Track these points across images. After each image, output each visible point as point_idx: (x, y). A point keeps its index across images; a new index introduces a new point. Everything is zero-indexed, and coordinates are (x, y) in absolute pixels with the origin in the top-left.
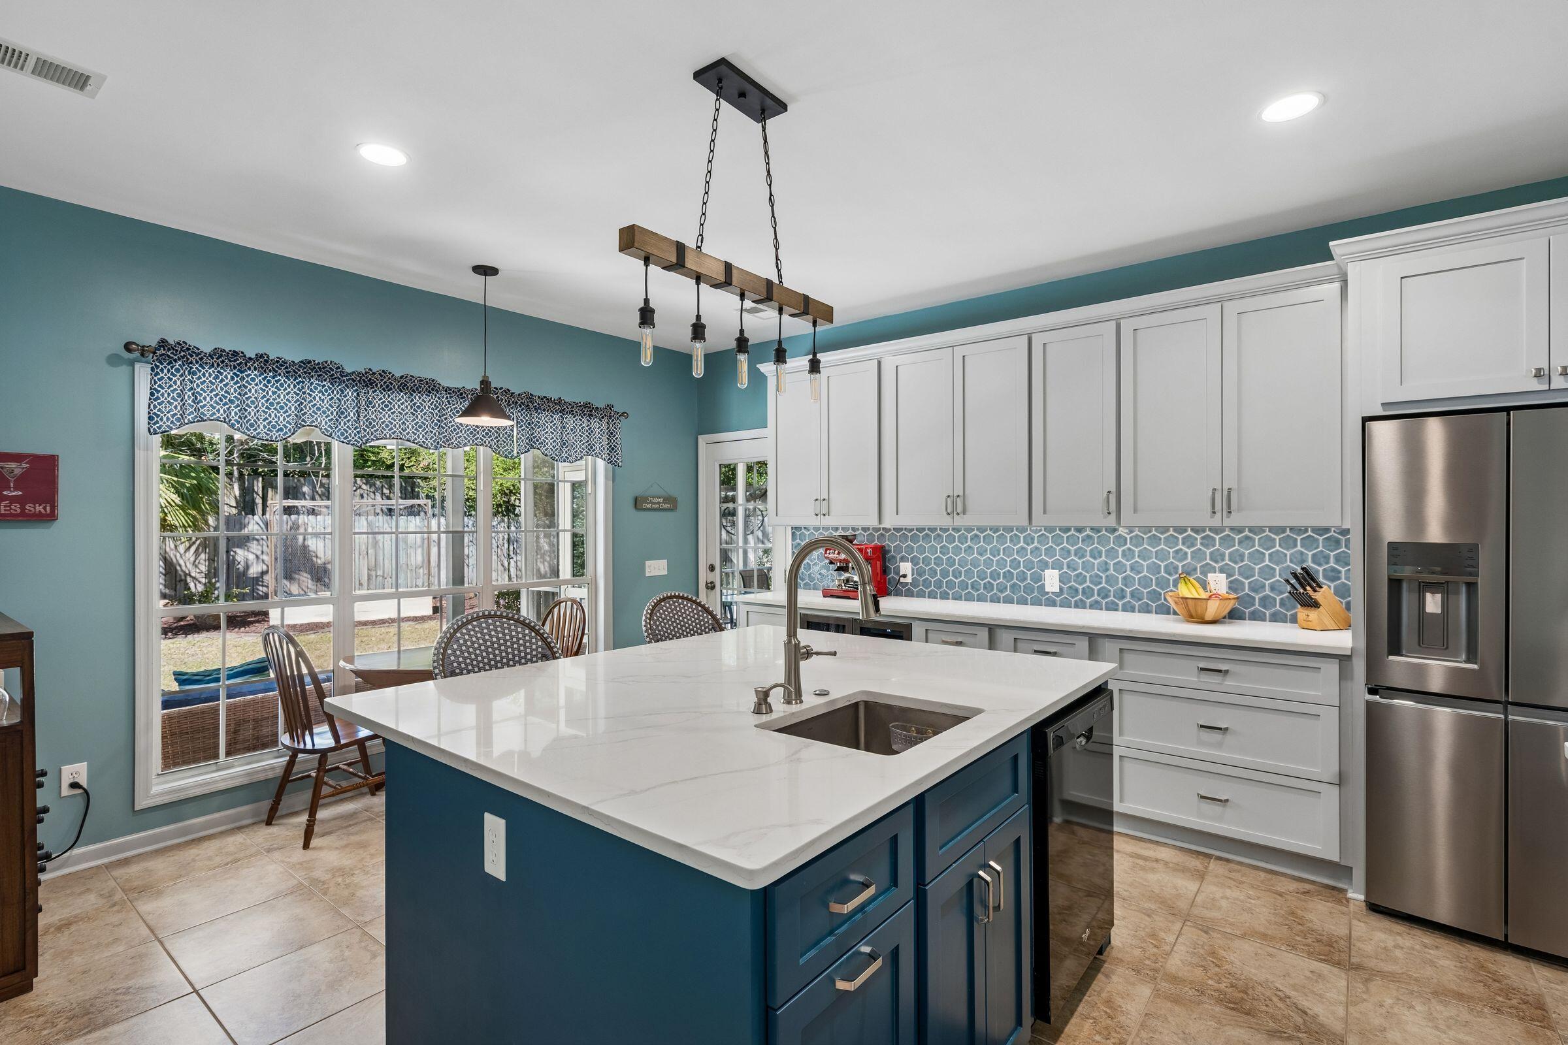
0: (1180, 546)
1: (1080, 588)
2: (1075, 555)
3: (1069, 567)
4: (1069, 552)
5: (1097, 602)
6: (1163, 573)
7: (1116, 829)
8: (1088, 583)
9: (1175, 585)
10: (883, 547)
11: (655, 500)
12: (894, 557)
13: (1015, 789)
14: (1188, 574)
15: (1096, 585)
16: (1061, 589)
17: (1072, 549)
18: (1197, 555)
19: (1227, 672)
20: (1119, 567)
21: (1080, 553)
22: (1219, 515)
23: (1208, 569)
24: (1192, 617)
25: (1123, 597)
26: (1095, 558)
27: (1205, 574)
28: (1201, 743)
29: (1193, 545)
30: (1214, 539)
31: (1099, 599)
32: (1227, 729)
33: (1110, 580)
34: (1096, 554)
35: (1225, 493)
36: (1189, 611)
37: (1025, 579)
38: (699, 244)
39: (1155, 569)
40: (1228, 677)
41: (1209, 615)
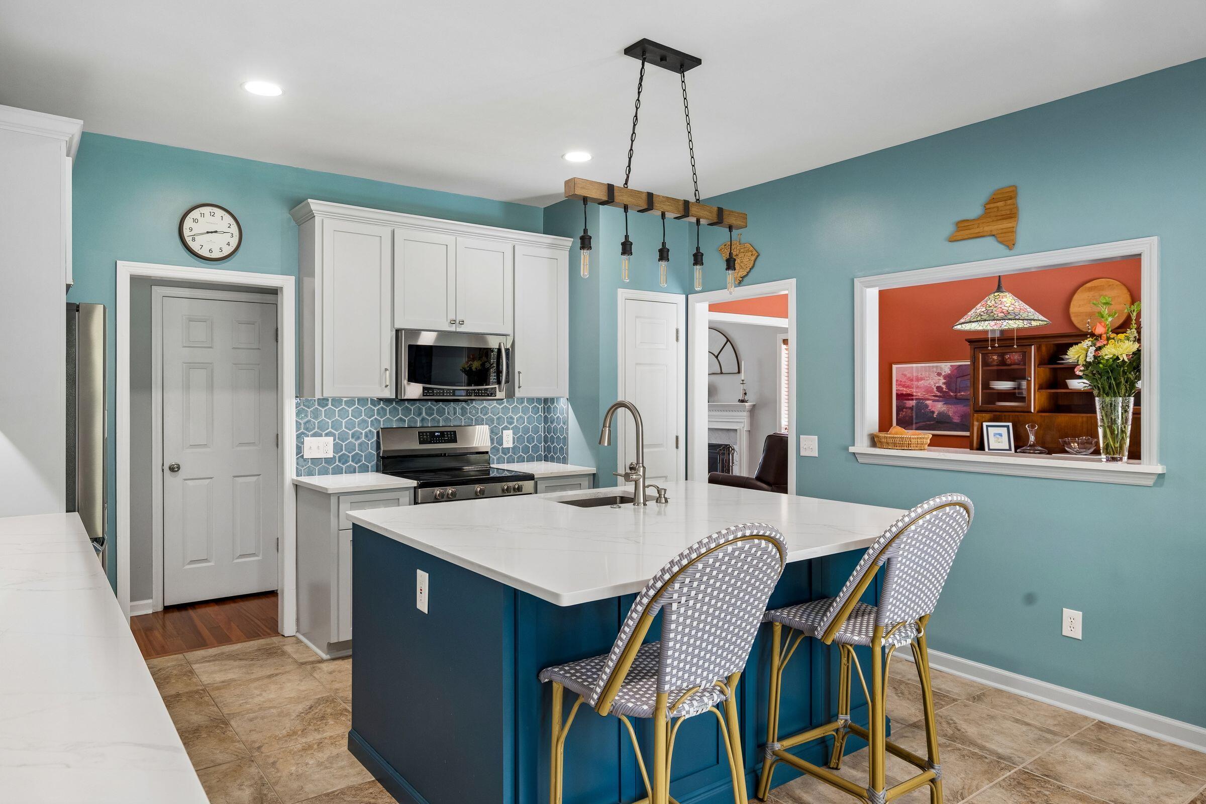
38: (697, 192)
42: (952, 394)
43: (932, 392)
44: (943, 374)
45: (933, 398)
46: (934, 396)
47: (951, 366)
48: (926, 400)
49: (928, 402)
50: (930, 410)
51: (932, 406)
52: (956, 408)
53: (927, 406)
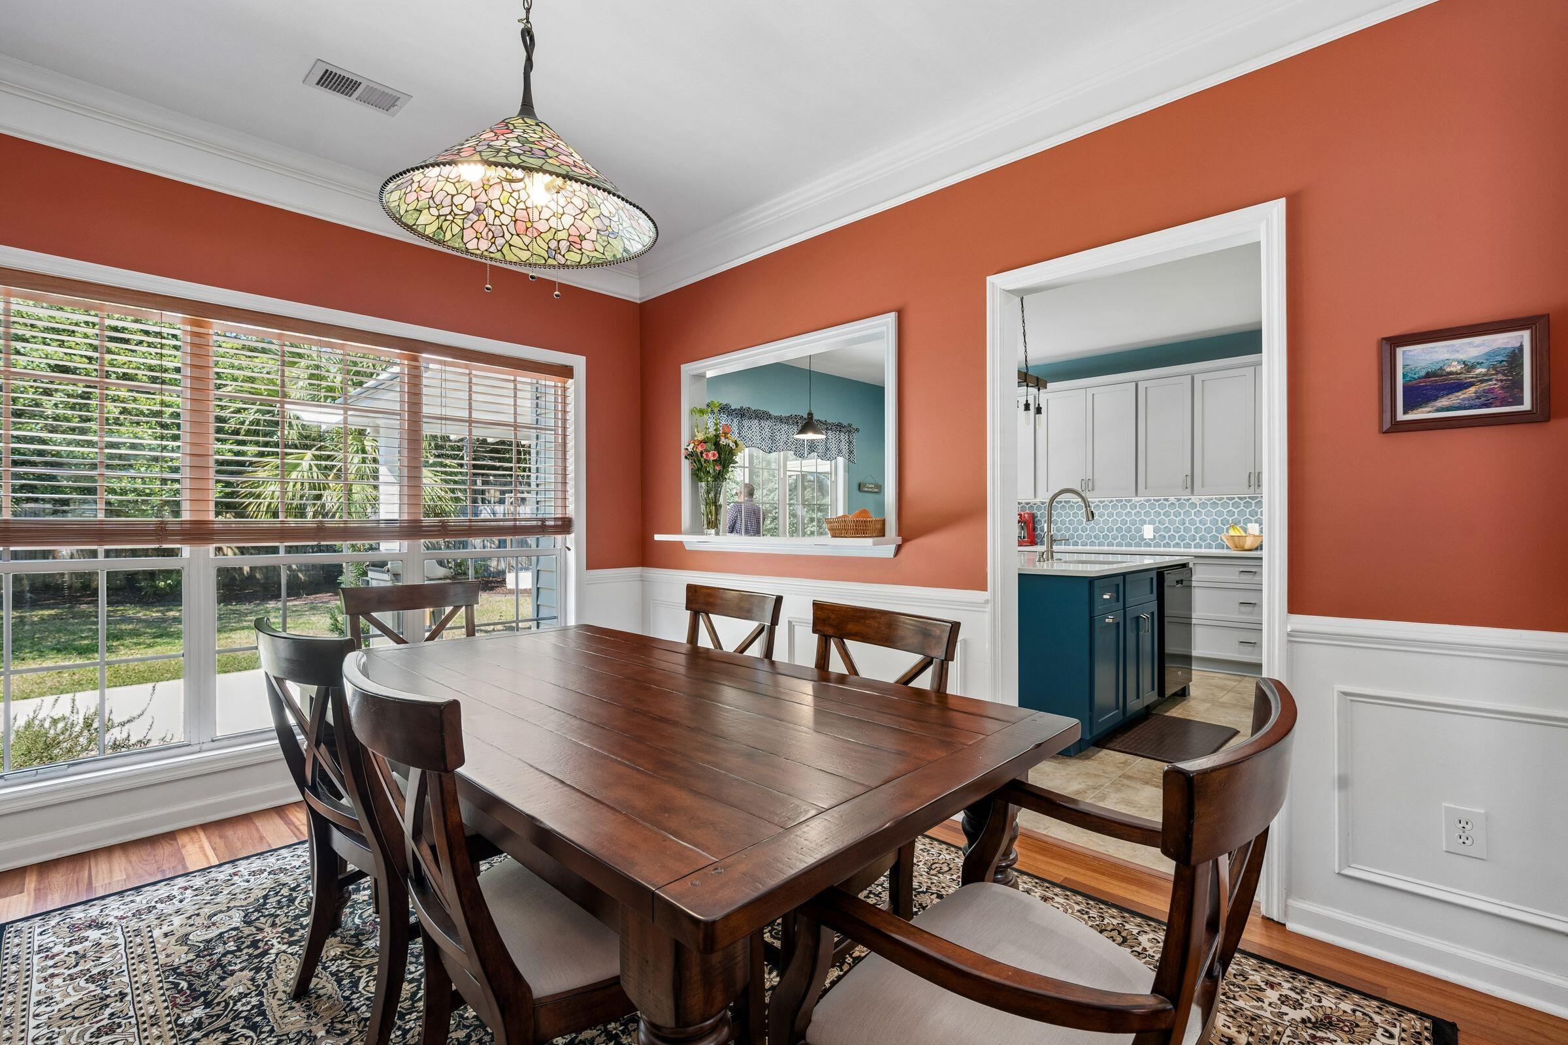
0: (1231, 508)
1: (1167, 535)
2: (1164, 515)
3: (1159, 523)
4: (1160, 513)
5: (1178, 544)
6: (1220, 524)
7: (1193, 668)
8: (1172, 532)
9: (1227, 532)
10: (1033, 514)
11: (870, 486)
12: (1039, 520)
13: (1152, 593)
14: (1236, 524)
15: (1177, 533)
16: (1154, 536)
17: (1162, 512)
18: (1241, 513)
19: (1255, 572)
20: (1192, 522)
21: (1167, 514)
22: (1252, 487)
23: (1247, 521)
24: (1237, 547)
25: (1195, 540)
26: (1176, 517)
27: (1245, 524)
28: (1240, 613)
29: (1238, 507)
30: (1251, 503)
31: (1179, 542)
32: (1255, 604)
33: (1187, 530)
34: (1177, 514)
35: (1257, 475)
36: (1235, 543)
37: (1131, 531)
39: (1215, 522)
40: (1256, 575)
41: (1247, 546)
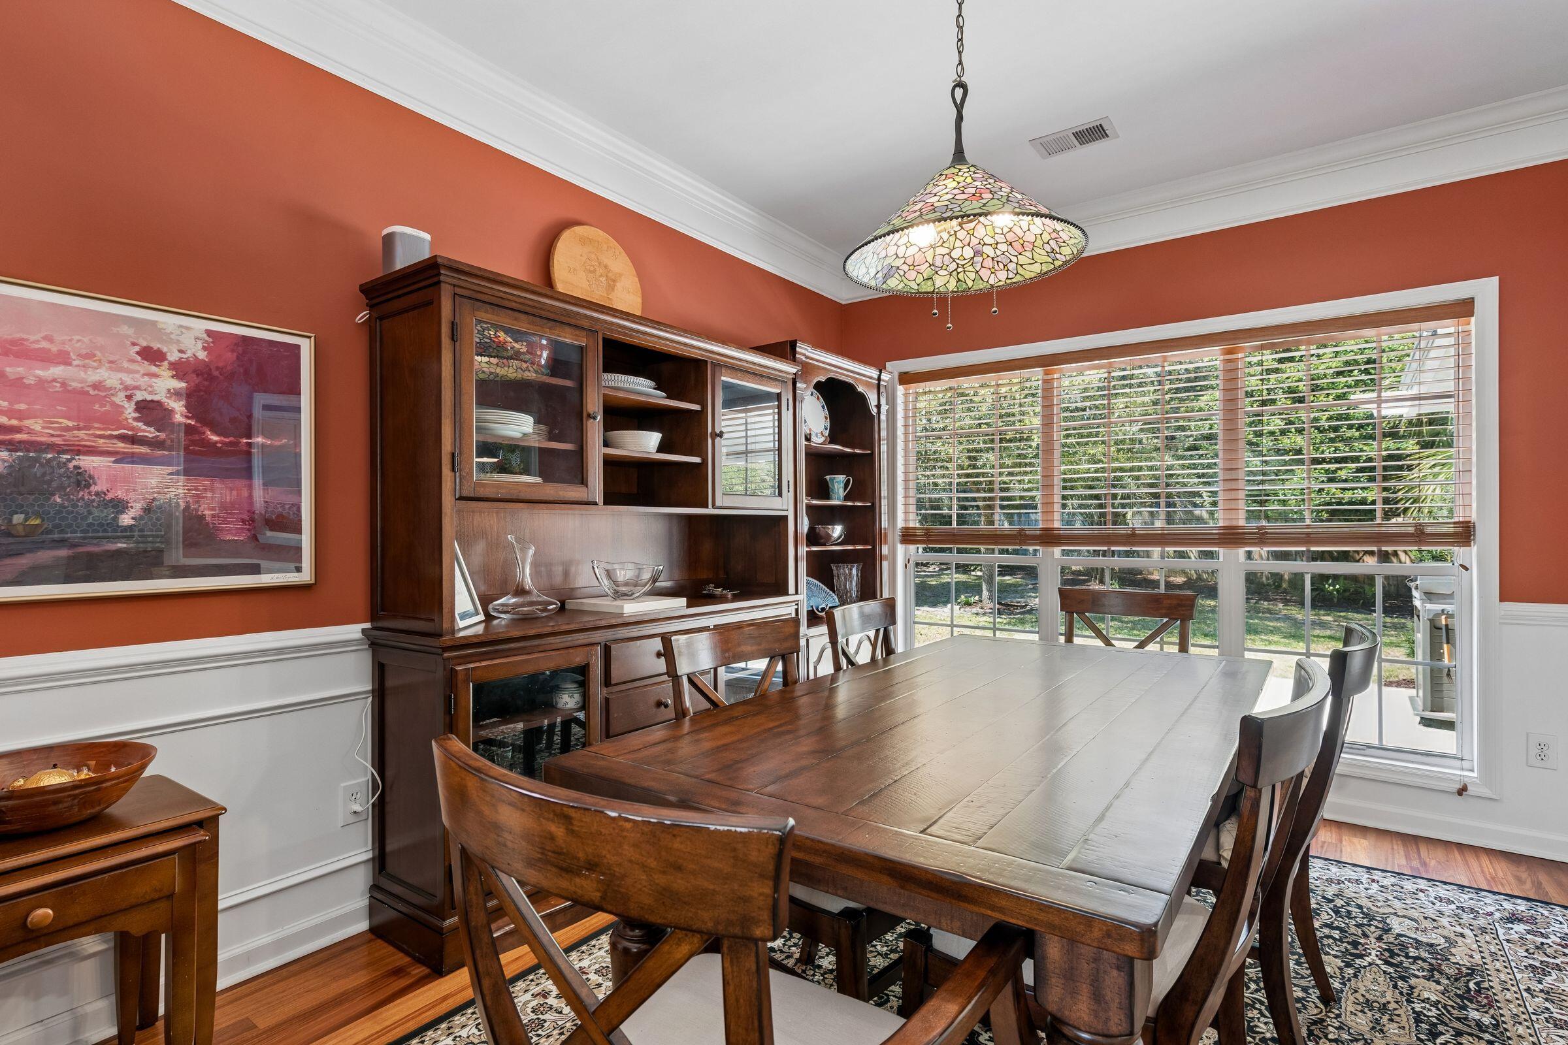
42: (215, 438)
43: (113, 418)
44: (174, 356)
45: (121, 446)
46: (122, 438)
47: (209, 333)
48: (79, 453)
49: (88, 462)
50: (97, 494)
51: (113, 480)
52: (231, 490)
53: (82, 480)
